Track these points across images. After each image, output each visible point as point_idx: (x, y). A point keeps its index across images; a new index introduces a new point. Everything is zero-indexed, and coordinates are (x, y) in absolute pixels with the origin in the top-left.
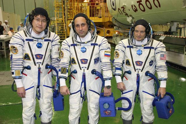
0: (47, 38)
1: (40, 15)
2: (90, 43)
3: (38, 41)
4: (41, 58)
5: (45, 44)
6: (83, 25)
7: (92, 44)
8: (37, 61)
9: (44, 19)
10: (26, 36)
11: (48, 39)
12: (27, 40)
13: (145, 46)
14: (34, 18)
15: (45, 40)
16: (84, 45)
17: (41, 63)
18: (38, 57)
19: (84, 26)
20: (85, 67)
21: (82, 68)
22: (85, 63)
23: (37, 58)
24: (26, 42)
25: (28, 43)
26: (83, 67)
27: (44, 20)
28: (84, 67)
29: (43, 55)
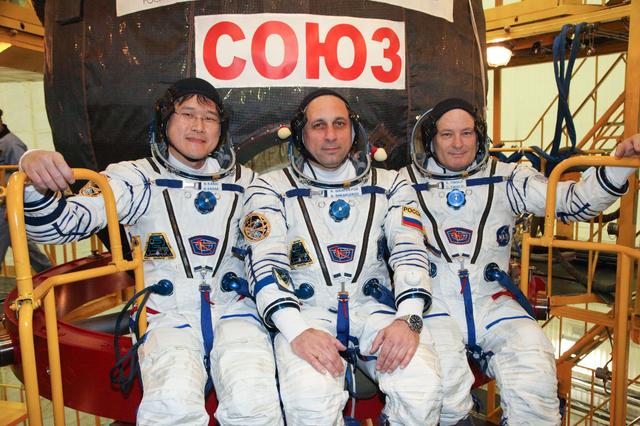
0: (231, 180)
1: (196, 96)
2: (359, 187)
3: (200, 188)
4: (211, 252)
5: (225, 199)
6: (340, 124)
7: (365, 190)
8: (195, 260)
9: (209, 109)
10: (157, 170)
11: (233, 183)
12: (159, 183)
13: (471, 178)
14: (173, 111)
15: (226, 187)
16: (339, 193)
17: (211, 269)
18: (201, 245)
19: (341, 128)
20: (346, 275)
21: (335, 276)
22: (345, 260)
23: (196, 251)
24: (157, 191)
25: (166, 193)
26: (339, 275)
27: (210, 116)
28: (343, 275)
29: (217, 241)
